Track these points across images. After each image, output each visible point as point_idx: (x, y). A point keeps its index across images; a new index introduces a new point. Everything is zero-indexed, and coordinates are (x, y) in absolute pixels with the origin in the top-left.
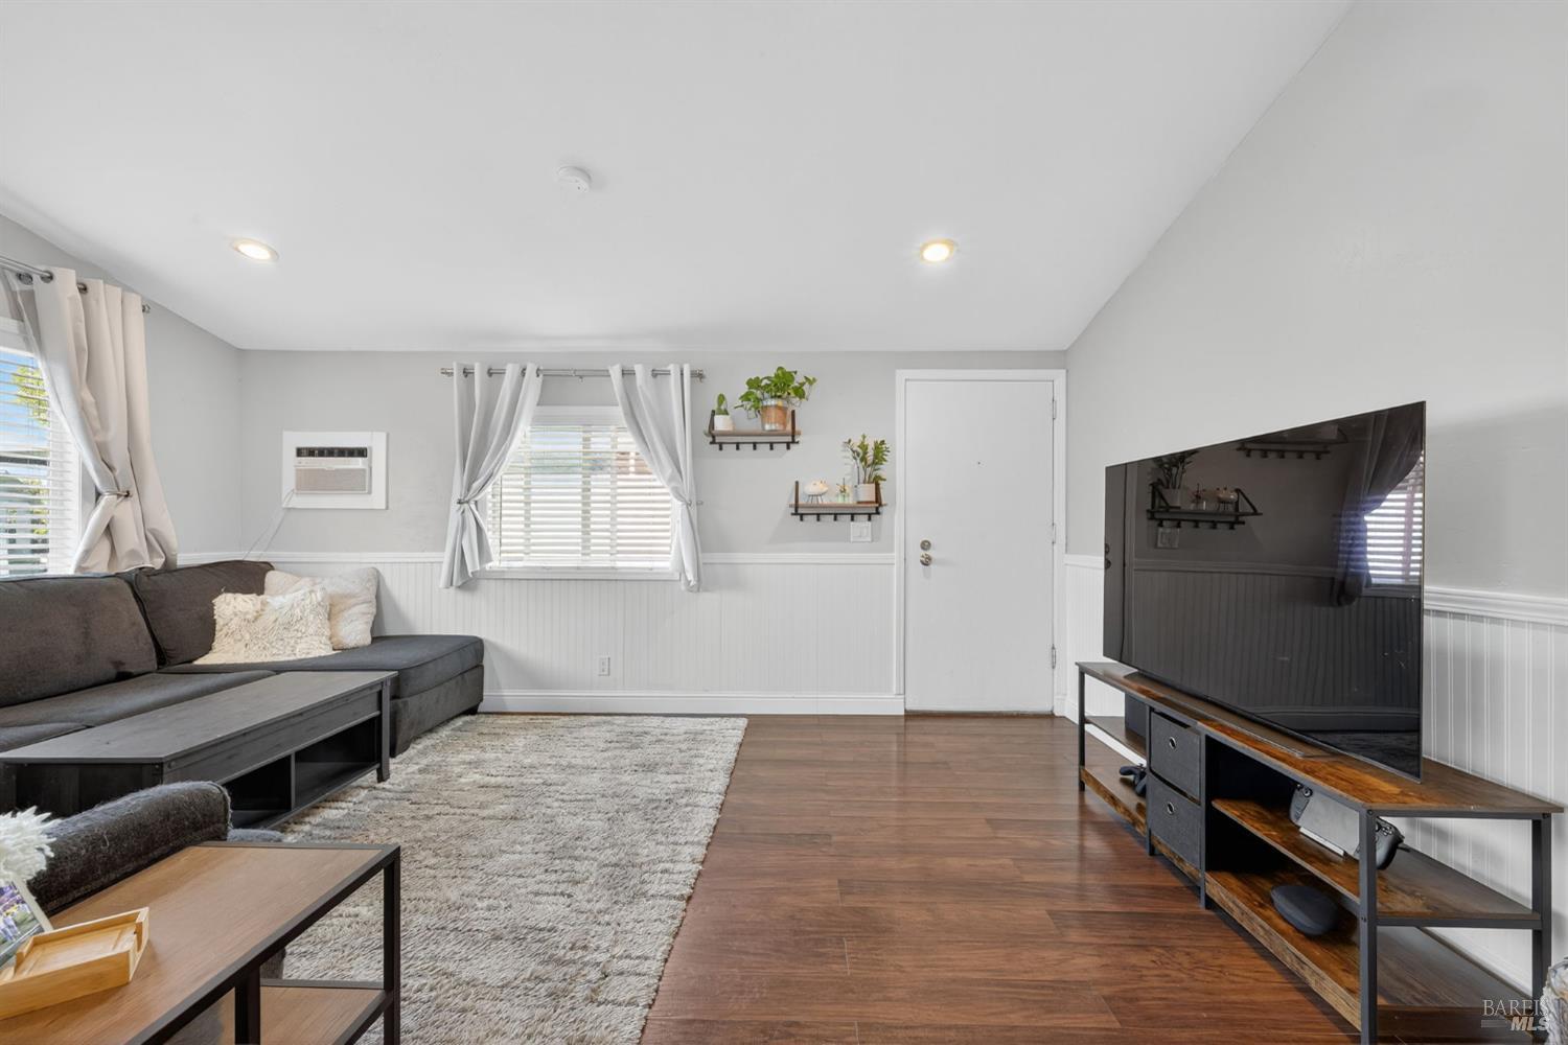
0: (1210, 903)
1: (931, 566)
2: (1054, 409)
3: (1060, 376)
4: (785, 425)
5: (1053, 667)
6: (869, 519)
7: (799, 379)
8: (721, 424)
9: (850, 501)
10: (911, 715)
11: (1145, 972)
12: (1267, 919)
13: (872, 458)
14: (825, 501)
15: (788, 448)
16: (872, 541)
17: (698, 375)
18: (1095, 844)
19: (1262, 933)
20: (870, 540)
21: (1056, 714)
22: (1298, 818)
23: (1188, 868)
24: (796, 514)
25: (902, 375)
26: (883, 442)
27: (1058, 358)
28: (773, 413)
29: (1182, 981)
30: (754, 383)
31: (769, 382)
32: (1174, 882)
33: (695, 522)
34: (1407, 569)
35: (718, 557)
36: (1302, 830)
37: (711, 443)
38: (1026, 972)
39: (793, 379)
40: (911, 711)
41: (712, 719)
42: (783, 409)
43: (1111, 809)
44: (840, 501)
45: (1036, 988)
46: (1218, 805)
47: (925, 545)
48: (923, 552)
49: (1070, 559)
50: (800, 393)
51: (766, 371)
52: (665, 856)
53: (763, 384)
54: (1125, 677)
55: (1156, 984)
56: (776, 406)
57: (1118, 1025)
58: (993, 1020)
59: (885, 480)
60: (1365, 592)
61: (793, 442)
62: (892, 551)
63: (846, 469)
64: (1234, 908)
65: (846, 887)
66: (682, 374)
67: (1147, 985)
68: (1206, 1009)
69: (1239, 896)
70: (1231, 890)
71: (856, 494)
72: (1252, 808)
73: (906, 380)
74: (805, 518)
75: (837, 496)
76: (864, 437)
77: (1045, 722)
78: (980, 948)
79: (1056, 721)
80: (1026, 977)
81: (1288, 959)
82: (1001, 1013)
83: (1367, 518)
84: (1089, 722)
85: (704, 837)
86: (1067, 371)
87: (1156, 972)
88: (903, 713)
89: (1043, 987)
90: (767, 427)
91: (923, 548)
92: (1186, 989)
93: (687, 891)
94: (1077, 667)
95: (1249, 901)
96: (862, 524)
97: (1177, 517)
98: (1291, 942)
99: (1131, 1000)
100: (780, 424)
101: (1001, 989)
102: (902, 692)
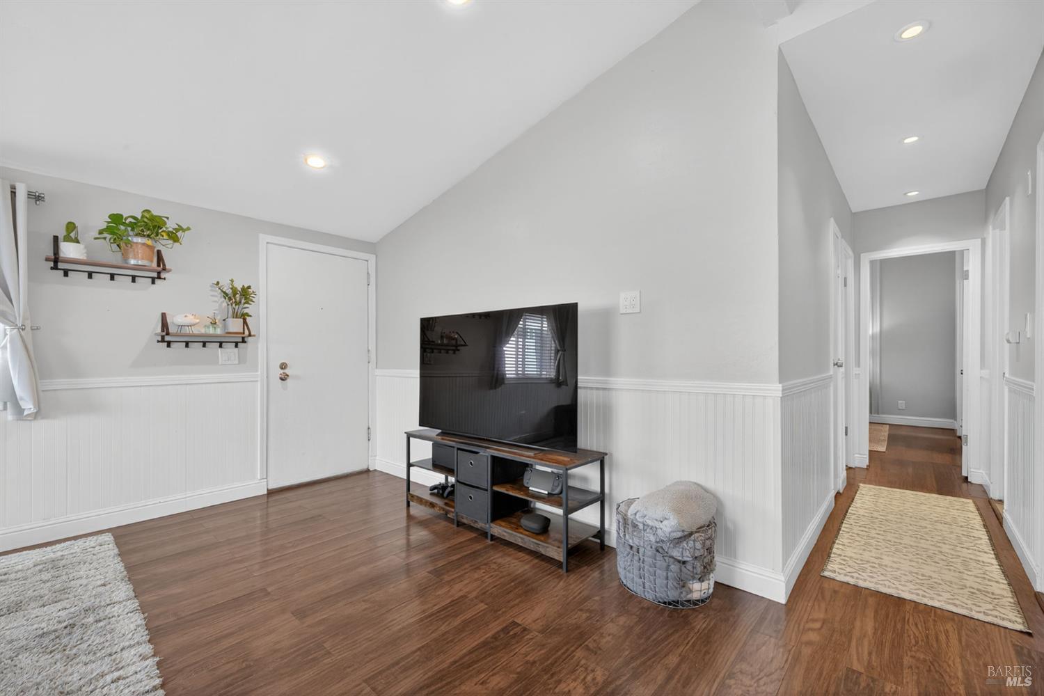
0: (493, 538)
1: (288, 380)
2: (368, 278)
3: (372, 258)
4: (152, 261)
5: (369, 440)
6: (236, 346)
7: (171, 225)
8: (69, 250)
9: (219, 331)
10: (271, 493)
11: (483, 579)
12: (521, 533)
13: (240, 298)
14: (195, 330)
15: (153, 282)
16: (239, 363)
17: (36, 198)
18: (419, 534)
19: (520, 540)
20: (237, 362)
21: (371, 470)
22: (527, 483)
23: (480, 525)
24: (163, 340)
25: (264, 238)
26: (249, 287)
27: (369, 247)
28: (140, 250)
29: (498, 575)
30: (116, 219)
31: (133, 221)
32: (473, 535)
33: (30, 347)
34: (517, 371)
35: (60, 383)
36: (530, 488)
37: (52, 268)
38: (435, 605)
39: (165, 223)
40: (271, 490)
41: (69, 543)
42: (151, 248)
43: (430, 511)
44: (211, 331)
45: (444, 610)
46: (495, 488)
47: (283, 366)
48: (282, 371)
49: (378, 372)
50: (173, 237)
51: (131, 210)
52: (105, 668)
53: (127, 221)
54: (437, 435)
55: (491, 581)
56: (144, 244)
57: (486, 606)
58: (434, 635)
59: (251, 316)
60: (506, 382)
61: (159, 278)
62: (257, 371)
63: (215, 306)
64: (505, 534)
65: (301, 614)
66: (13, 194)
67: (487, 584)
68: (513, 581)
69: (507, 528)
70: (503, 527)
71: (225, 327)
72: (508, 486)
73: (267, 243)
74: (173, 345)
75: (208, 327)
76: (232, 281)
77: (364, 476)
78: (405, 606)
79: (370, 474)
80: (436, 608)
81: (532, 546)
82: (436, 630)
83: (505, 349)
84: (413, 466)
85: (143, 635)
86: (377, 256)
87: (487, 577)
88: (266, 493)
89: (447, 608)
90: (132, 262)
91: (282, 368)
92: (501, 578)
93: (158, 681)
94: (406, 435)
95: (512, 529)
96: (230, 349)
97: (433, 347)
98: (532, 538)
99: (484, 593)
100: (148, 260)
101: (429, 619)
102: (265, 477)
